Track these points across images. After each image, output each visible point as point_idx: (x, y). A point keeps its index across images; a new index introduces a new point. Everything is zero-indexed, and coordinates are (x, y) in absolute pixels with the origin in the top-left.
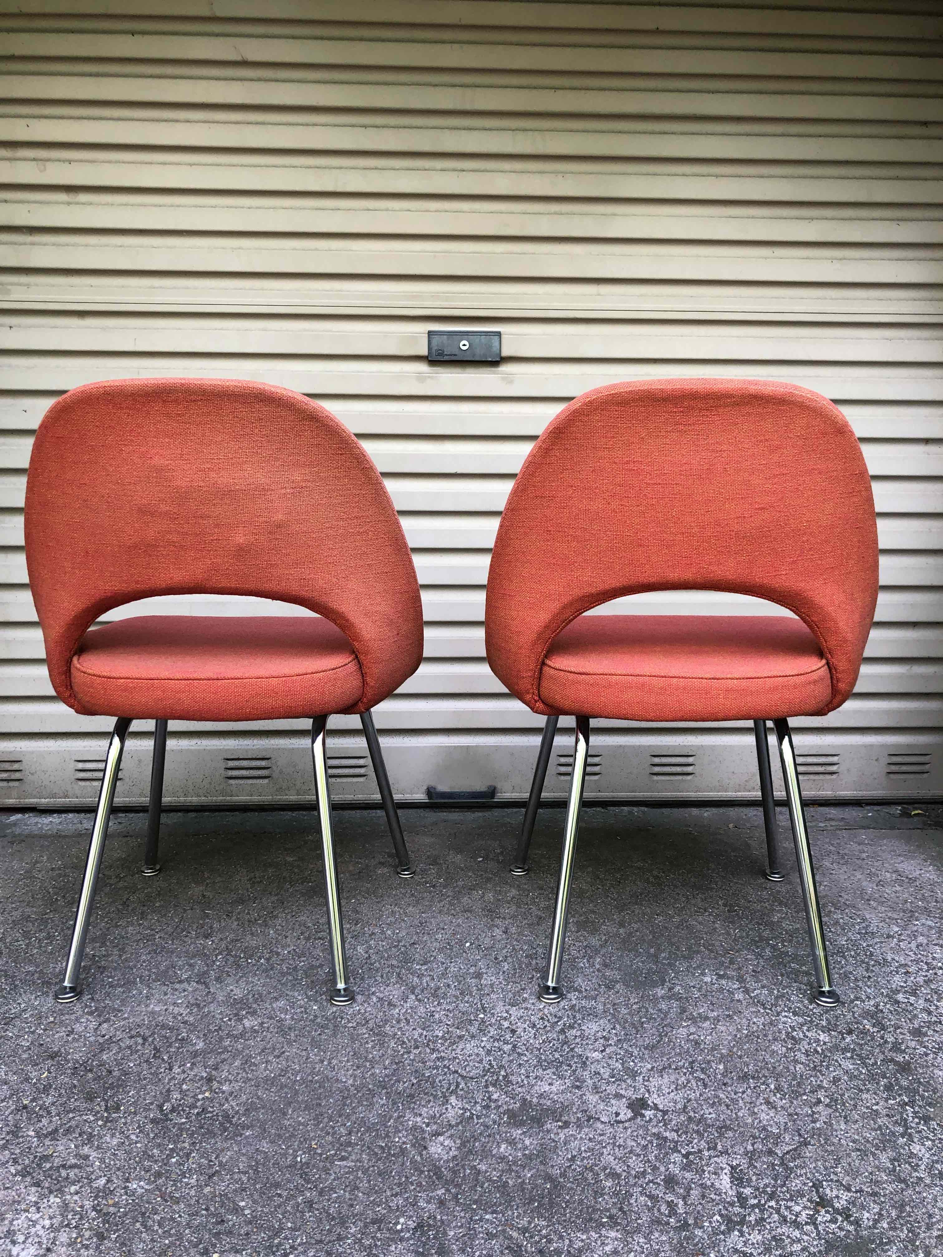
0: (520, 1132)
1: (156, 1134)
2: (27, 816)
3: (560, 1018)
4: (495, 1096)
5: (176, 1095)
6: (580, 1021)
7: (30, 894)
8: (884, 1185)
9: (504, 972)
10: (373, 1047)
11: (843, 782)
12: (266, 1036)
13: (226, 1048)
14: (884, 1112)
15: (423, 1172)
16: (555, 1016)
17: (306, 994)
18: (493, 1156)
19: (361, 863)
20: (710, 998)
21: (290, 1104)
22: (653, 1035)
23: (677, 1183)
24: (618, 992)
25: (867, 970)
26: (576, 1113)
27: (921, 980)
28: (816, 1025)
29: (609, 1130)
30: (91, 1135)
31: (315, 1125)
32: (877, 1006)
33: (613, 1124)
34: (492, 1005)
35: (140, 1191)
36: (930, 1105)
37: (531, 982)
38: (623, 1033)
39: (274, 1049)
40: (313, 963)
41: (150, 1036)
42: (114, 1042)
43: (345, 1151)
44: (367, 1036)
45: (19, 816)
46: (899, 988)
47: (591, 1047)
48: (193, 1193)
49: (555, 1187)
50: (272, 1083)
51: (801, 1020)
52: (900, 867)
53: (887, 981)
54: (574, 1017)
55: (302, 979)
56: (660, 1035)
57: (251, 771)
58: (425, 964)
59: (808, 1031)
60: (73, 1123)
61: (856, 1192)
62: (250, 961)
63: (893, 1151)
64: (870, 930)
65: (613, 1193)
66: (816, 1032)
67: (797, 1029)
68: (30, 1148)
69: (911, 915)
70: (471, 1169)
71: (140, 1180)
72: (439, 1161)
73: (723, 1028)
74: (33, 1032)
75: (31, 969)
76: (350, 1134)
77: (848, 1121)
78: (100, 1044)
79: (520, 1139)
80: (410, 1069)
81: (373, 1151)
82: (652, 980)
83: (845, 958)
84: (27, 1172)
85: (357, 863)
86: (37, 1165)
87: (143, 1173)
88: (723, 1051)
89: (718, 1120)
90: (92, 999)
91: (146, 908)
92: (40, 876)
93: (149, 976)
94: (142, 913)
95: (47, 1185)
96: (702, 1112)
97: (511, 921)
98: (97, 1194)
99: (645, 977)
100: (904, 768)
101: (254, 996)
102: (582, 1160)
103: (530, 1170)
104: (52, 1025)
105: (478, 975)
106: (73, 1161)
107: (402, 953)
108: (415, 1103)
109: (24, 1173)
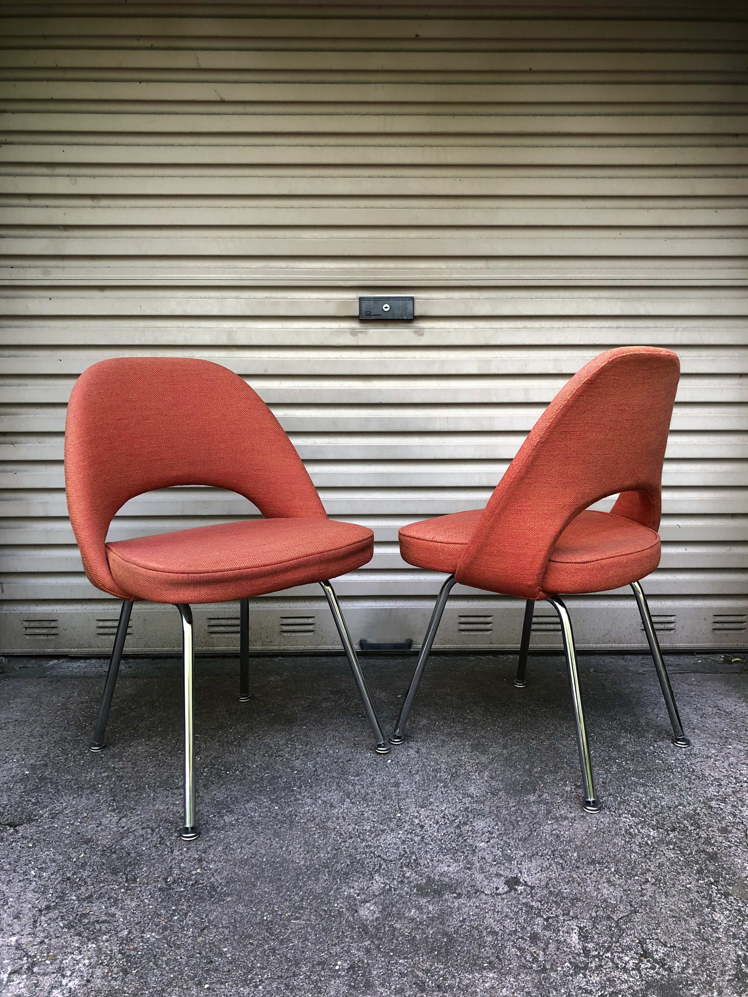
0: (425, 900)
1: (163, 899)
2: (61, 661)
3: (457, 817)
4: (408, 874)
5: (176, 871)
6: (471, 820)
7: (66, 721)
8: (692, 943)
9: (416, 783)
10: (319, 837)
11: (679, 636)
12: (240, 829)
13: (211, 837)
14: (696, 889)
15: (354, 929)
16: (454, 816)
17: (270, 798)
18: (406, 917)
19: (310, 699)
20: (569, 803)
21: (258, 878)
22: (526, 830)
23: (540, 939)
24: (500, 798)
25: (689, 783)
26: (467, 887)
27: (729, 790)
28: (648, 824)
29: (491, 900)
30: (116, 900)
31: (276, 894)
32: (695, 810)
33: (494, 896)
34: (406, 807)
35: (152, 940)
36: (730, 884)
37: (436, 790)
38: (503, 828)
39: (247, 838)
40: (275, 774)
41: (156, 828)
42: (131, 832)
43: (299, 913)
44: (314, 829)
45: (56, 661)
46: (713, 797)
47: (479, 839)
48: (190, 941)
49: (450, 941)
50: (246, 863)
51: (637, 820)
52: (719, 703)
53: (704, 791)
54: (468, 816)
55: (266, 786)
56: (531, 831)
57: (228, 628)
58: (357, 776)
59: (642, 828)
60: (103, 891)
61: (671, 947)
62: (228, 773)
63: (700, 918)
64: (693, 752)
65: (492, 945)
66: (648, 829)
67: (634, 827)
68: (73, 908)
69: (726, 740)
70: (389, 927)
71: (152, 932)
72: (366, 921)
73: (577, 826)
74: (72, 824)
75: (69, 777)
76: (302, 900)
77: (668, 896)
78: (121, 833)
79: (425, 906)
80: (346, 854)
81: (319, 913)
82: (526, 789)
83: (673, 773)
84: (72, 925)
85: (307, 698)
86: (79, 920)
87: (154, 927)
88: (577, 843)
89: (572, 894)
90: (114, 800)
91: (151, 732)
92: (73, 708)
93: (155, 783)
94: (148, 736)
95: (86, 935)
96: (559, 888)
97: (422, 743)
98: (122, 942)
99: (521, 787)
100: (726, 626)
101: (231, 798)
102: (470, 922)
103: (432, 928)
104: (86, 819)
105: (397, 785)
106: (105, 918)
107: (340, 767)
108: (349, 878)
109: (70, 926)
